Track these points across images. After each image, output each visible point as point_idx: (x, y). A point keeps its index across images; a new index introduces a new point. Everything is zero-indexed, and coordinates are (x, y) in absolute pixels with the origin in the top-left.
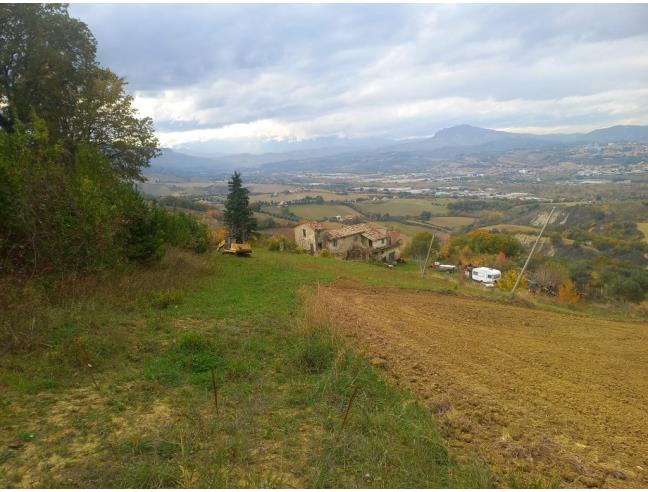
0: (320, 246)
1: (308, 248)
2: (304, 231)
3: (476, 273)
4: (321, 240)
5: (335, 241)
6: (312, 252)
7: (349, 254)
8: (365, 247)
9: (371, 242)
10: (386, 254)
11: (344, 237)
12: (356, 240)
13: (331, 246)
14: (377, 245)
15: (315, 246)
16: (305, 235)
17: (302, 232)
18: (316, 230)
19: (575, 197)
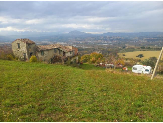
0: (30, 54)
1: (22, 57)
2: (19, 44)
4: (31, 50)
5: (42, 52)
6: (25, 59)
7: (52, 60)
8: (62, 55)
9: (64, 53)
11: (48, 50)
12: (55, 52)
13: (39, 55)
14: (68, 55)
15: (27, 55)
16: (19, 47)
17: (17, 45)
18: (27, 44)
19: (102, 48)
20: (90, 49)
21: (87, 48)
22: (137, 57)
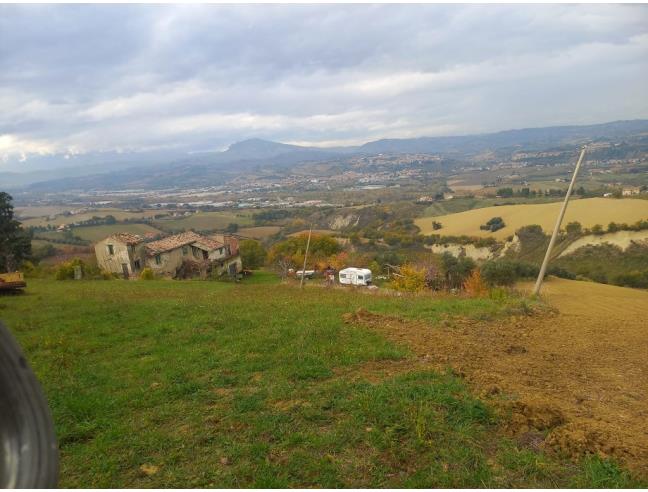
0: (137, 265)
1: (120, 270)
2: (111, 247)
3: (344, 276)
4: (137, 257)
5: (157, 257)
6: (126, 275)
7: (178, 271)
8: (198, 260)
10: (227, 266)
11: (170, 251)
12: (185, 253)
13: (153, 264)
14: (214, 256)
15: (129, 267)
16: (111, 252)
17: (107, 249)
18: (129, 244)
19: (361, 201)
20: (314, 208)
21: (303, 207)
22: (482, 228)
